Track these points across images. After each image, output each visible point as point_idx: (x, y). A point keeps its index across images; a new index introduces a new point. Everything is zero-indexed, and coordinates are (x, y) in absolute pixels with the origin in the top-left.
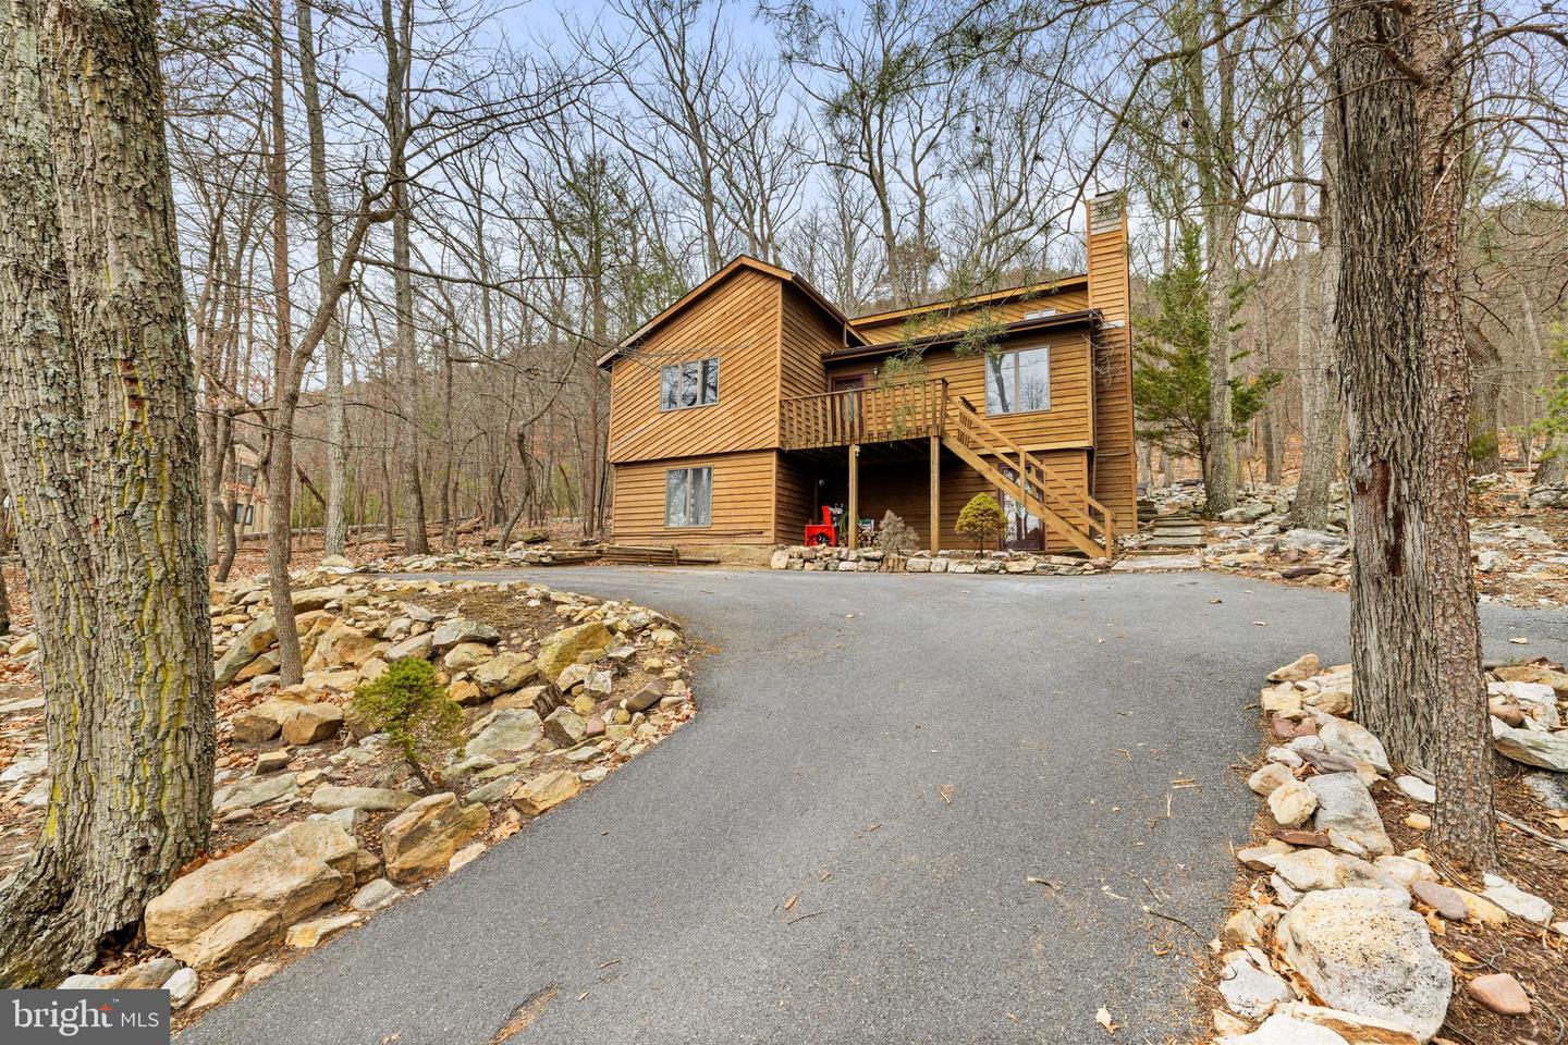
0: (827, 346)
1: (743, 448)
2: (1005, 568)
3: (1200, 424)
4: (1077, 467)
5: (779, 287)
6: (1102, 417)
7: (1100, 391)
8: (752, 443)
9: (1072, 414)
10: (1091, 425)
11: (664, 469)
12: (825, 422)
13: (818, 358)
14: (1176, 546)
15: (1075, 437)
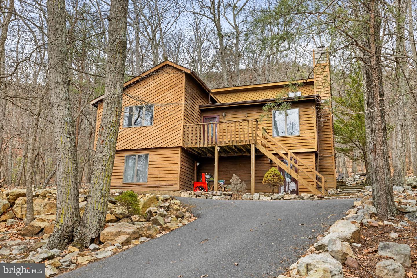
0: (201, 102)
1: (165, 146)
2: (283, 198)
3: (363, 146)
4: (311, 160)
5: (184, 75)
6: (321, 139)
7: (320, 129)
8: (169, 144)
9: (309, 137)
10: (316, 142)
11: (124, 155)
12: (200, 136)
13: (198, 107)
14: (350, 193)
15: (310, 147)
